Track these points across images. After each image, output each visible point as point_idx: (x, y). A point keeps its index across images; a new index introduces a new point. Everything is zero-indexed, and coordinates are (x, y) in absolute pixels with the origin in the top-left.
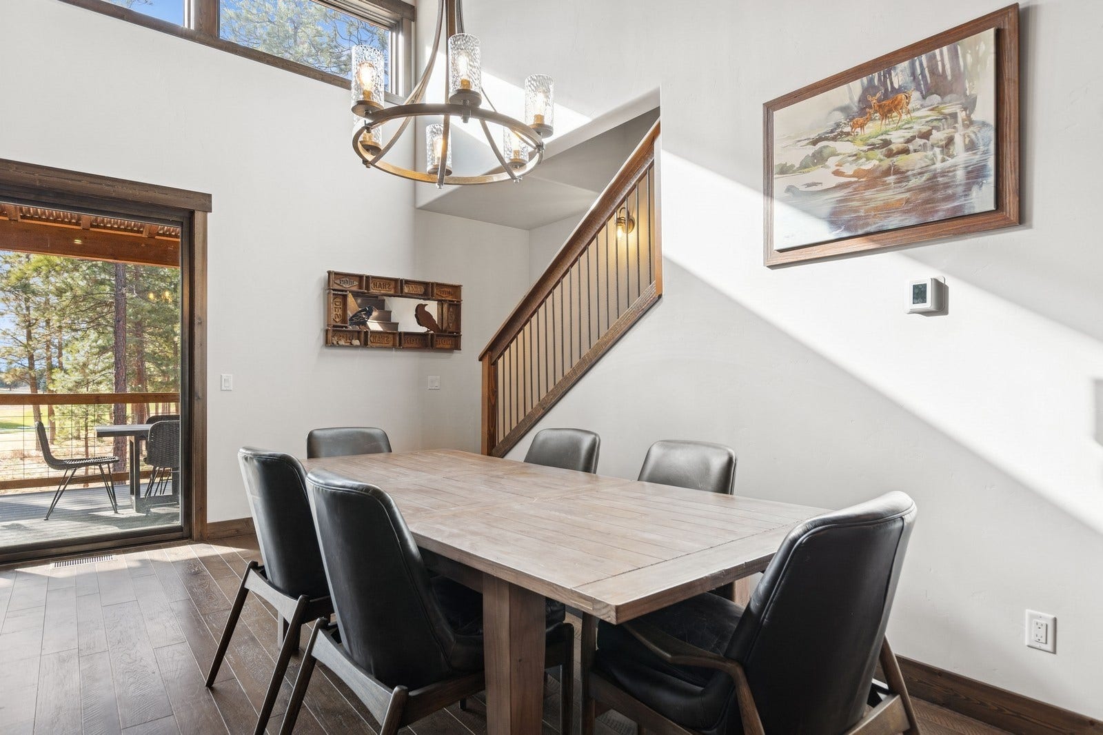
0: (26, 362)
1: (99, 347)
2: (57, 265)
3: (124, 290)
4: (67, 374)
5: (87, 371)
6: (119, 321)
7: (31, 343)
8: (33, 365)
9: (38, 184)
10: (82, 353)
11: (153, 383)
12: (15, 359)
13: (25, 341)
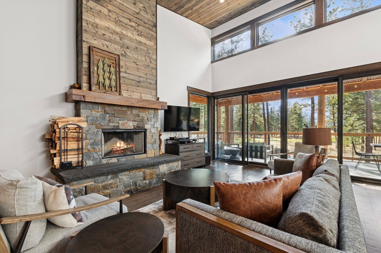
0: (333, 124)
1: (357, 118)
2: (346, 95)
3: (370, 99)
4: (347, 127)
5: (353, 126)
6: (367, 110)
7: (335, 119)
8: (335, 125)
9: (360, 71)
10: (352, 121)
11: (376, 130)
12: (330, 123)
13: (333, 118)
